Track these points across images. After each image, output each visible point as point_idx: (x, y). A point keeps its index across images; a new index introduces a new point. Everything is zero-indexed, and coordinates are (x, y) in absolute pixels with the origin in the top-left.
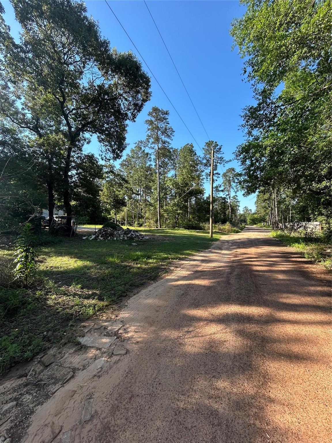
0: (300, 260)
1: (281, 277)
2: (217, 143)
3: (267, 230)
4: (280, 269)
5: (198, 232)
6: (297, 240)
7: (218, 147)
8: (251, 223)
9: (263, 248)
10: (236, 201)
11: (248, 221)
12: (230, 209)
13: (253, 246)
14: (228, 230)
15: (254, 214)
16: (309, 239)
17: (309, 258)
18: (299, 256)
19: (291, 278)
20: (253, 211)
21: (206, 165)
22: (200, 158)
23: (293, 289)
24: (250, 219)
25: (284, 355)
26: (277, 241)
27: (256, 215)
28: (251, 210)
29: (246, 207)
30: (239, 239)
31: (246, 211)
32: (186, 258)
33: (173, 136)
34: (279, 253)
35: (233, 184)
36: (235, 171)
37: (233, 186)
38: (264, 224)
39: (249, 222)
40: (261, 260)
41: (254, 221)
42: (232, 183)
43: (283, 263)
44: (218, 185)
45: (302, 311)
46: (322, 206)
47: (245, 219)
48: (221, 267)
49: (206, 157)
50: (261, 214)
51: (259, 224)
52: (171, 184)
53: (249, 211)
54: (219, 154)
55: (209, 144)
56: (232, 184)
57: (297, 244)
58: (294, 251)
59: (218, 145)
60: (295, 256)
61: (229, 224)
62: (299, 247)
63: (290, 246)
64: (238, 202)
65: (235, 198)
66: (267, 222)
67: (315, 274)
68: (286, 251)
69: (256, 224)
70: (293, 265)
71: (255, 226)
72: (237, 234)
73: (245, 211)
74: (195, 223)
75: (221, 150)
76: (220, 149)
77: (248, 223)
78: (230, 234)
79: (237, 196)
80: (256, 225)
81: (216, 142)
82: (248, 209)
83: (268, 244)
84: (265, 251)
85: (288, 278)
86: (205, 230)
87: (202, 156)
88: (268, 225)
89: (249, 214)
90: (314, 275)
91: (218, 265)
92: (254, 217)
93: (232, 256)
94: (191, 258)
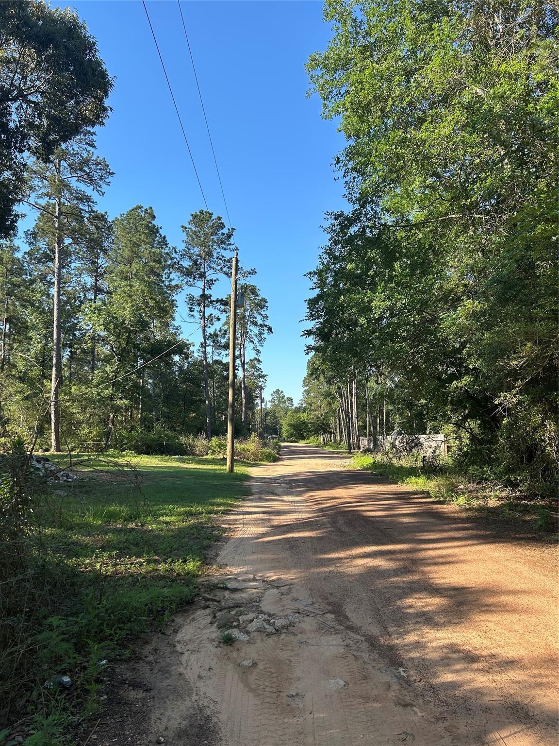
0: (424, 500)
1: (406, 520)
2: (223, 221)
3: (338, 453)
4: (401, 512)
5: (183, 461)
6: (412, 472)
7: (225, 231)
8: (292, 435)
9: (357, 489)
10: (256, 374)
11: (285, 430)
12: (243, 395)
13: (337, 486)
14: (255, 454)
15: (297, 410)
16: (430, 469)
17: (436, 497)
18: (421, 496)
19: (419, 520)
20: (296, 403)
21: (188, 273)
22: (176, 252)
23: (426, 529)
24: (290, 425)
25: (433, 564)
26: (375, 475)
27: (305, 415)
28: (290, 399)
29: (277, 391)
30: (296, 475)
31: (279, 401)
32: (230, 511)
33: (108, 184)
34: (388, 494)
35: (253, 328)
36: (257, 295)
37: (252, 333)
38: (324, 440)
39: (287, 431)
40: (367, 505)
41: (300, 431)
42: (250, 327)
43: (402, 506)
44: (218, 330)
45: (439, 542)
46: (449, 407)
47: (277, 423)
48: (312, 517)
49: (192, 251)
50: (317, 413)
51: (312, 438)
52: (101, 322)
53: (285, 402)
54: (225, 249)
55: (200, 219)
56: (248, 327)
57: (414, 478)
58: (411, 490)
59: (222, 226)
60: (416, 496)
61: (256, 439)
62: (417, 483)
63: (403, 482)
64: (263, 377)
65: (254, 367)
66: (330, 433)
67: (448, 514)
68: (398, 491)
69: (303, 438)
70: (416, 507)
71: (302, 443)
72: (276, 464)
73: (276, 402)
74: (166, 435)
75: (232, 241)
76: (229, 236)
77: (285, 435)
78: (265, 465)
79: (259, 361)
80: (305, 442)
81: (219, 218)
82: (283, 397)
83: (360, 482)
84: (364, 492)
85: (416, 521)
86: (194, 454)
87: (181, 247)
88: (335, 439)
89: (287, 410)
90: (446, 515)
91: (305, 517)
92: (299, 418)
93: (313, 503)
94: (240, 509)
